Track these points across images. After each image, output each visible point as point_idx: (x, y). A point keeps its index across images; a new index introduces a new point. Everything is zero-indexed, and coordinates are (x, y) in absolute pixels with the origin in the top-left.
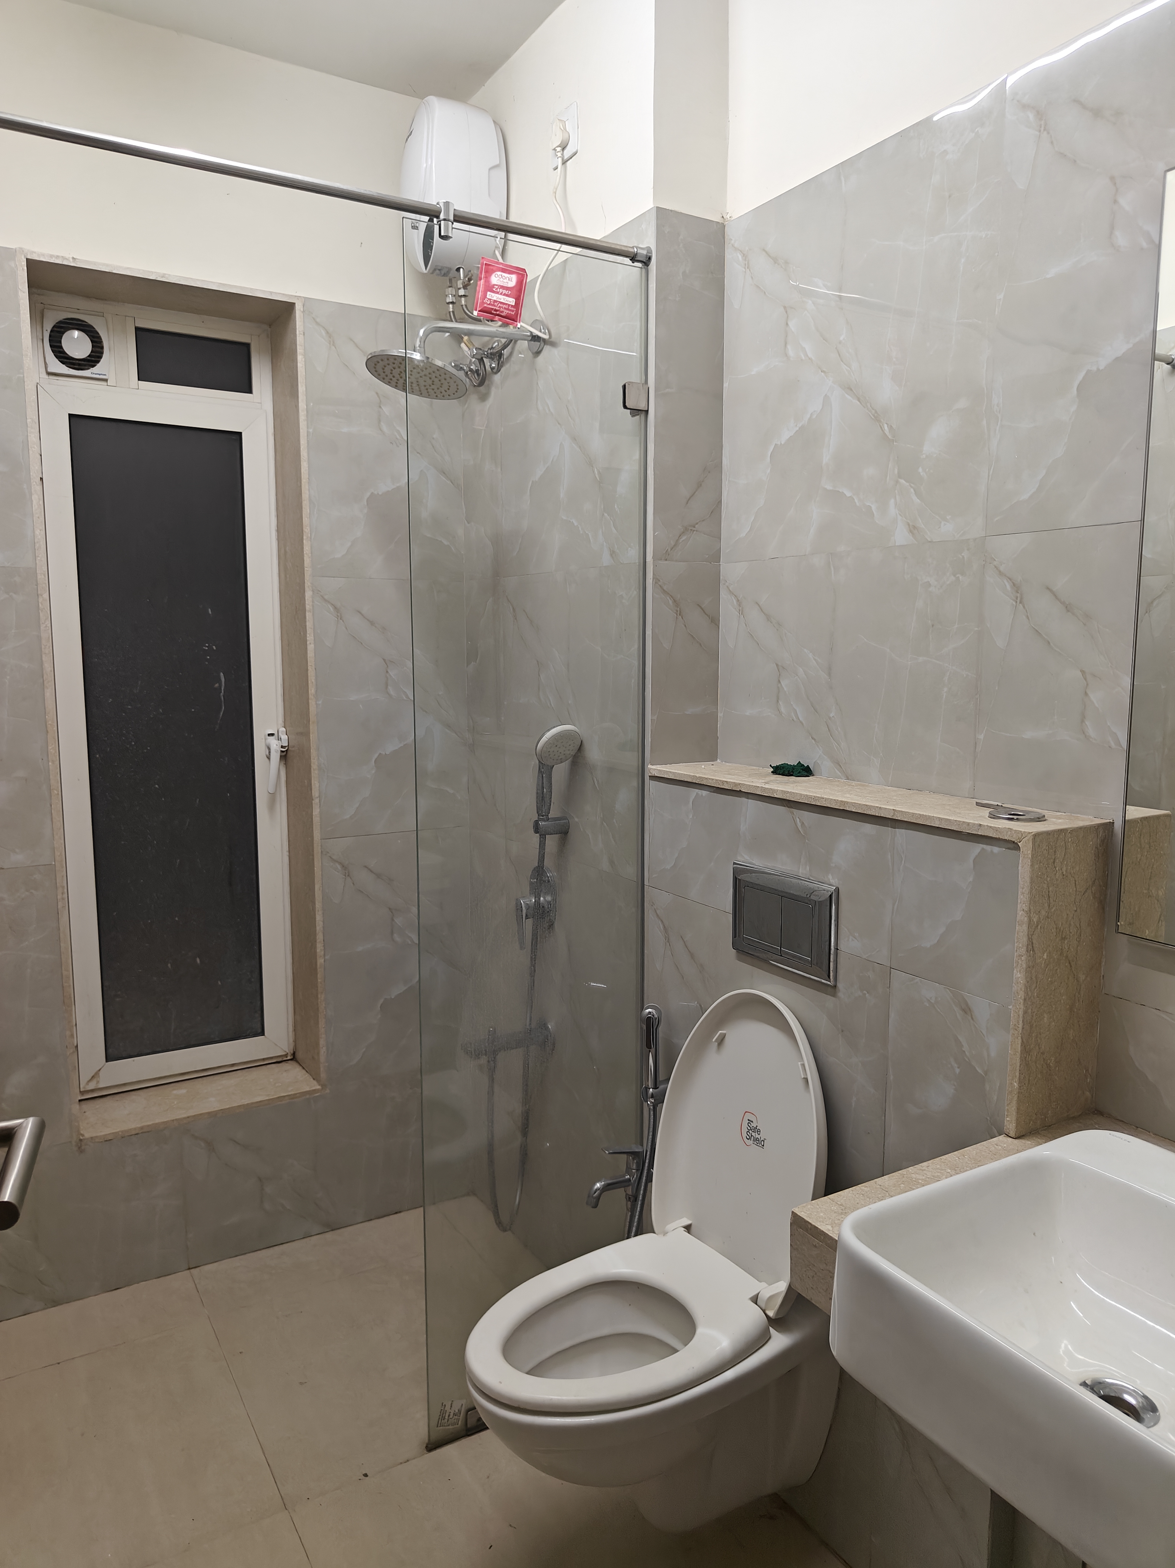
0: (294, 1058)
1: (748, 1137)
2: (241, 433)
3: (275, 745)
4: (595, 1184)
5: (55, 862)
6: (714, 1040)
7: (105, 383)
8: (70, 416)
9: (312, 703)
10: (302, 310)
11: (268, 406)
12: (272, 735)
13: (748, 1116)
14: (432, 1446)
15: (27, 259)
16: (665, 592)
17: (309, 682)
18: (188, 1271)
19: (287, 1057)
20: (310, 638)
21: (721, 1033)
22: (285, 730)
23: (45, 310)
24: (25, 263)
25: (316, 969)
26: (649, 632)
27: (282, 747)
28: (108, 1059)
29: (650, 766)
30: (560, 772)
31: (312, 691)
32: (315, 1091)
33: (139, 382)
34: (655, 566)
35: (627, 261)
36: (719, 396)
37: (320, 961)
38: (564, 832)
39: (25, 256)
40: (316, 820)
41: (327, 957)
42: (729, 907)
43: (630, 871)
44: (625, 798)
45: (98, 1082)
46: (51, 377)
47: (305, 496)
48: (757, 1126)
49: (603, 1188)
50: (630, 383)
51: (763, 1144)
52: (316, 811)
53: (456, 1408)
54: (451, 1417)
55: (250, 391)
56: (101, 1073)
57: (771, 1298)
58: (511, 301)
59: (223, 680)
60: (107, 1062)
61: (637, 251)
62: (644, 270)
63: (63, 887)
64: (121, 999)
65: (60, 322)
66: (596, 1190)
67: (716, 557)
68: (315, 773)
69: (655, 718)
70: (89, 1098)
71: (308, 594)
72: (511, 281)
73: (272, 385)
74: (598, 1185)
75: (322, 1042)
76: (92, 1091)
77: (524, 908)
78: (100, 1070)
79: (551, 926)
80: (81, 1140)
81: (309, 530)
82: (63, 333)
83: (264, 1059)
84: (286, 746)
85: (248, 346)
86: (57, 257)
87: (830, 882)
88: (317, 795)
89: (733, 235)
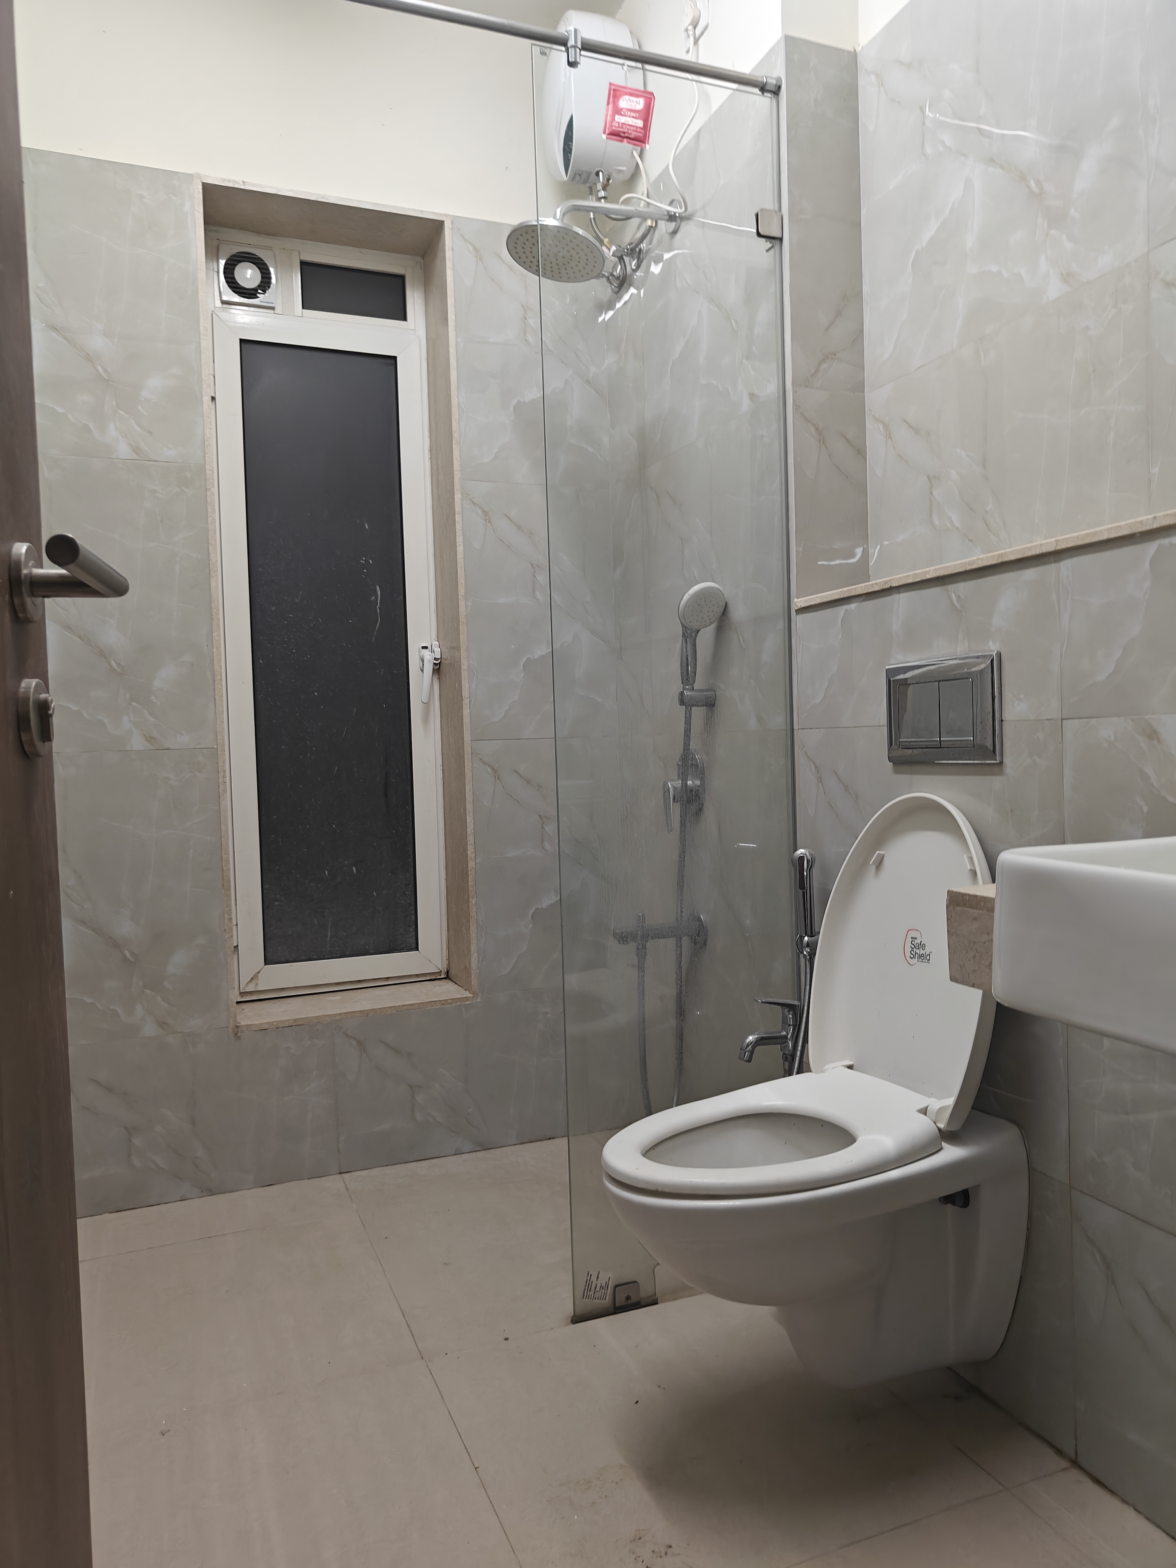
0: (448, 977)
1: (912, 956)
2: (395, 358)
3: (428, 656)
4: (747, 1037)
5: (217, 746)
6: (871, 863)
7: (272, 311)
8: (242, 341)
9: (462, 603)
10: (451, 227)
11: (422, 332)
12: (426, 648)
13: (912, 934)
14: (577, 1319)
15: (204, 184)
16: (806, 419)
17: (459, 583)
18: (340, 1175)
19: (440, 976)
20: (459, 540)
21: (878, 854)
22: (438, 643)
23: (221, 245)
24: (200, 187)
25: (467, 874)
26: (791, 461)
27: (435, 659)
28: (267, 962)
29: (796, 600)
30: (706, 637)
31: (461, 591)
32: (467, 999)
33: (304, 310)
34: (795, 392)
35: (757, 91)
36: (857, 225)
37: (471, 864)
38: (710, 704)
39: (201, 180)
40: (466, 720)
41: (478, 861)
42: (883, 719)
43: (779, 721)
44: (772, 642)
45: (257, 984)
46: (225, 306)
47: (454, 401)
48: (921, 942)
49: (756, 1042)
50: (762, 210)
51: (928, 959)
52: (466, 712)
53: (603, 1280)
54: (598, 1289)
55: (405, 319)
56: (259, 975)
57: (941, 1110)
58: (640, 123)
59: (379, 593)
60: (265, 965)
61: (766, 82)
62: (774, 101)
63: (225, 771)
64: (279, 903)
65: (234, 256)
66: (748, 1045)
67: (860, 387)
68: (465, 674)
69: (801, 549)
70: (248, 999)
71: (458, 497)
72: (639, 104)
73: (424, 313)
74: (751, 1038)
75: (473, 948)
76: (251, 993)
77: (671, 790)
78: (259, 972)
79: (700, 810)
80: (237, 1026)
81: (458, 434)
82: (236, 265)
83: (417, 975)
84: (439, 659)
85: (402, 278)
86: (229, 181)
87: (993, 647)
88: (467, 696)
89: (866, 62)
